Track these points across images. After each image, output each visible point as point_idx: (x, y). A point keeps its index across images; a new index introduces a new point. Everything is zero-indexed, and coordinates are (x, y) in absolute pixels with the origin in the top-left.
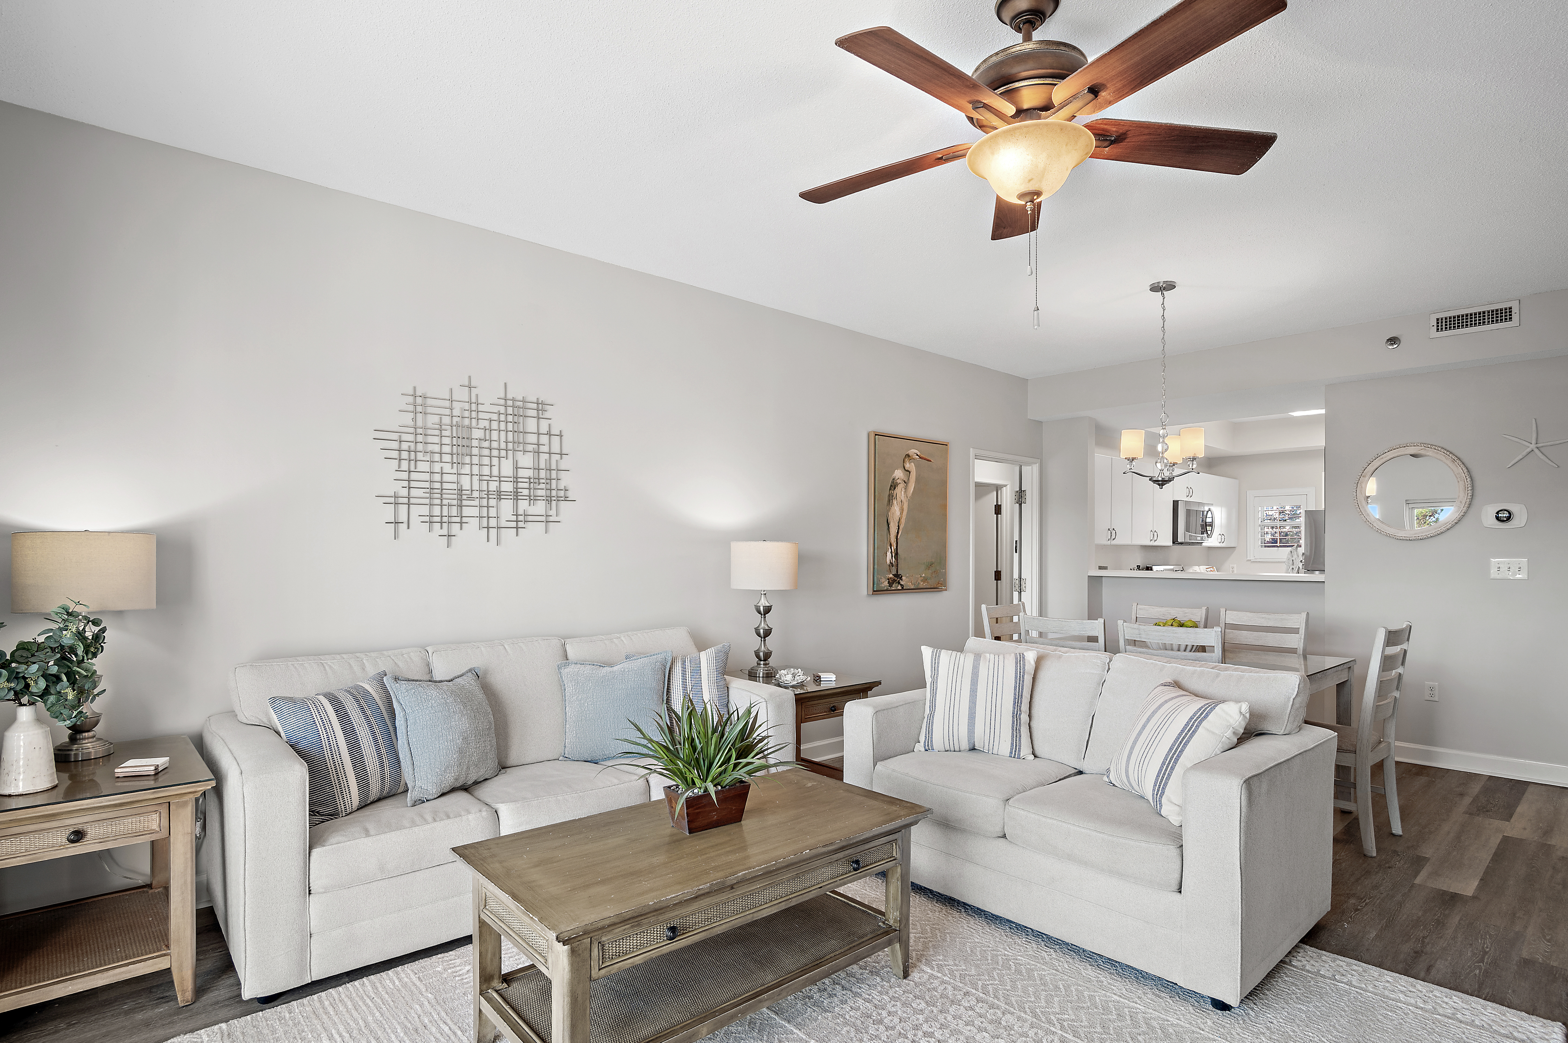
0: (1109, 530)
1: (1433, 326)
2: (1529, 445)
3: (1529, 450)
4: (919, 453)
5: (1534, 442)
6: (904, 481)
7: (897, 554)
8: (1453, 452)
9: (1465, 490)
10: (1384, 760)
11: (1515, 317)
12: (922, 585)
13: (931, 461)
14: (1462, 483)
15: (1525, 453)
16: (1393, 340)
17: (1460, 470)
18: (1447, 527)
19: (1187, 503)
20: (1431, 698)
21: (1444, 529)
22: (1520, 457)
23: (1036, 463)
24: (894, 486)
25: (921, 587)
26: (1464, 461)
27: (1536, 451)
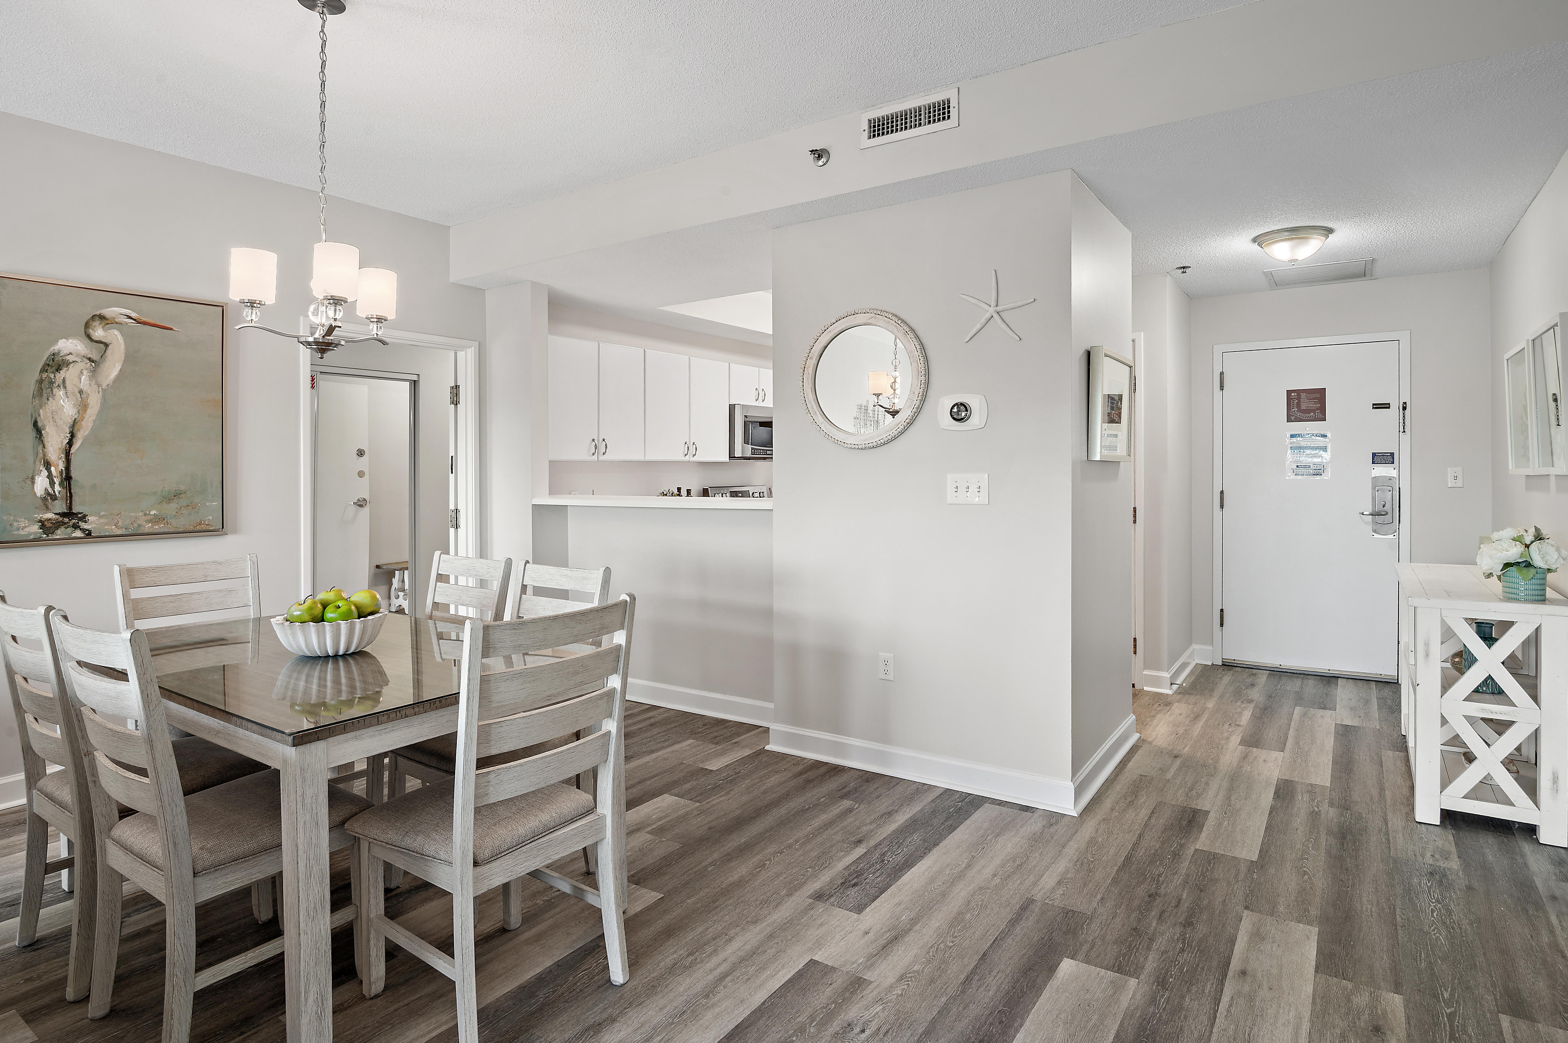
0: (593, 440)
1: (864, 130)
2: (986, 307)
3: (988, 315)
4: (134, 315)
5: (993, 304)
6: (89, 359)
7: (67, 478)
8: (908, 321)
9: (919, 375)
10: (598, 843)
11: (954, 113)
12: (148, 527)
13: (171, 329)
14: (914, 365)
15: (983, 321)
16: (819, 154)
17: (913, 345)
18: (899, 430)
19: (744, 407)
20: (886, 675)
21: (896, 432)
22: (979, 326)
23: (470, 347)
24: (56, 364)
25: (147, 531)
26: (920, 333)
27: (996, 316)
